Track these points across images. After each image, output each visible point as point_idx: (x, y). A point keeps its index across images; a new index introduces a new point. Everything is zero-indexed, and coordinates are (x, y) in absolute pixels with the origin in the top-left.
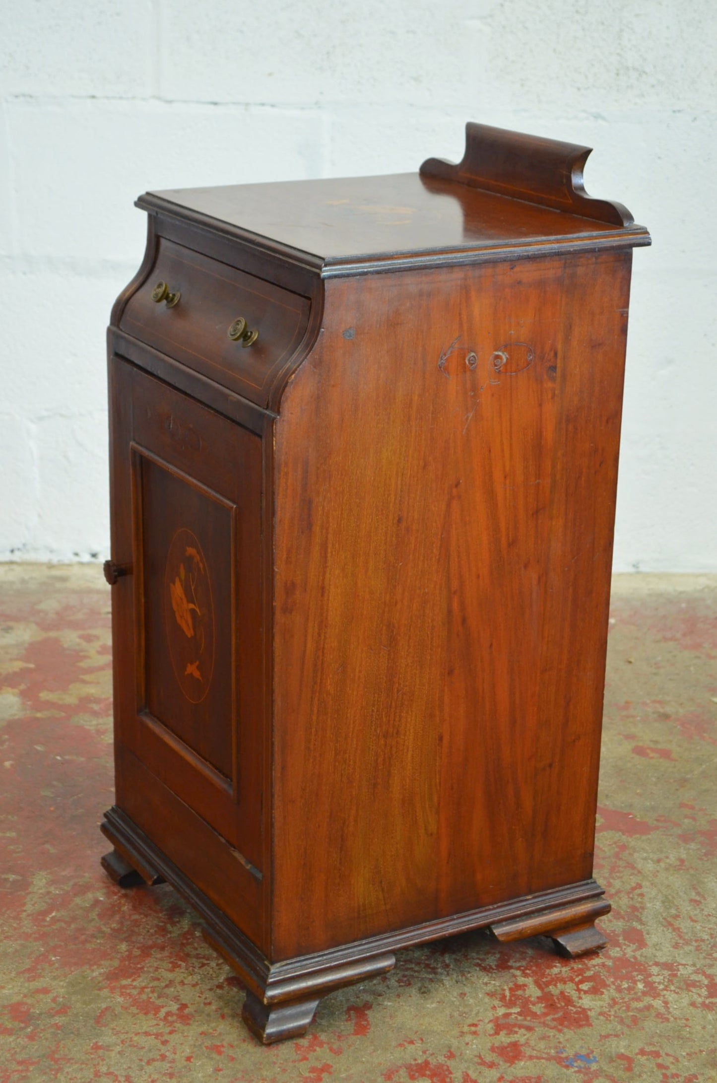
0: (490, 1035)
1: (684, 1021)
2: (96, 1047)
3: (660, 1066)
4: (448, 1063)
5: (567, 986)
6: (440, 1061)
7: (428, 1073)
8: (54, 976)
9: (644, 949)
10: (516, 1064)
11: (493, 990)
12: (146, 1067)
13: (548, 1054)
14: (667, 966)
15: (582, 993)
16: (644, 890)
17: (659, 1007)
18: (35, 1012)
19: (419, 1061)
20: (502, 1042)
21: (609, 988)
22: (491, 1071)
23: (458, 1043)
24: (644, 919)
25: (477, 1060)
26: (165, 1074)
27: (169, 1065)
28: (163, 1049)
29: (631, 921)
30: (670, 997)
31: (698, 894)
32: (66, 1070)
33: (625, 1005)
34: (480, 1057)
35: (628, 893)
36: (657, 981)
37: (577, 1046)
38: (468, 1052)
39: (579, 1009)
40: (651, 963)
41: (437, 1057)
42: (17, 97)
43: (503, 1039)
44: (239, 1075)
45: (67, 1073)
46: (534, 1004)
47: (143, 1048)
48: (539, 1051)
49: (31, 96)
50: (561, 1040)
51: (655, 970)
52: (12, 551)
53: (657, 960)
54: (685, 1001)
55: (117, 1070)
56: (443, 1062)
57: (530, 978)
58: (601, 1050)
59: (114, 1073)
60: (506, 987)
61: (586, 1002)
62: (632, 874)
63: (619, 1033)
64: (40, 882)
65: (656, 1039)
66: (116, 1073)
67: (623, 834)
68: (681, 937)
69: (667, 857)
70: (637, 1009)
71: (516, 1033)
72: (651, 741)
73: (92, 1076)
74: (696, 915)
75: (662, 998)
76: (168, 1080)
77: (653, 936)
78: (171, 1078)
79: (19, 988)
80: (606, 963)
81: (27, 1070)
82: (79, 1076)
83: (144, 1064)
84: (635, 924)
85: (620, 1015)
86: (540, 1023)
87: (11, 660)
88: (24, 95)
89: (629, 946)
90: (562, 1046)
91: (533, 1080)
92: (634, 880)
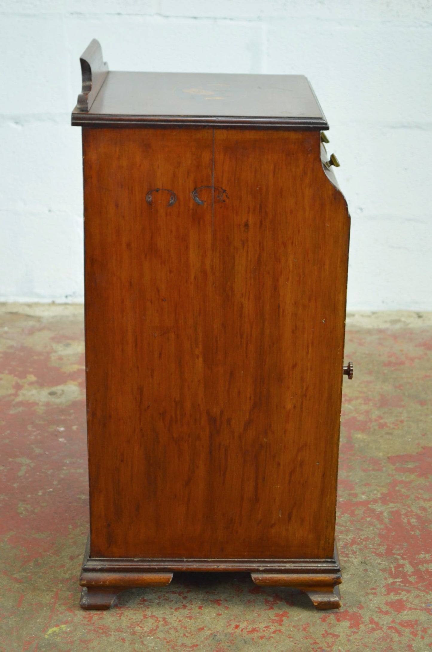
0: (385, 595)
4: (360, 611)
5: (429, 566)
6: (355, 610)
10: (401, 613)
11: (384, 568)
12: (174, 613)
13: (420, 606)
20: (392, 600)
22: (387, 617)
23: (365, 599)
25: (377, 610)
26: (187, 617)
27: (188, 611)
32: (126, 614)
34: (379, 608)
38: (371, 605)
41: (353, 608)
42: (72, 14)
43: (393, 597)
44: (232, 618)
45: (127, 615)
46: (410, 576)
48: (416, 605)
49: (80, 14)
50: (429, 598)
52: (67, 297)
55: (157, 614)
56: (357, 611)
57: (407, 561)
59: (155, 616)
60: (392, 566)
66: (157, 616)
71: (400, 594)
73: (142, 618)
76: (189, 620)
78: (190, 619)
82: (134, 618)
83: (173, 610)
86: (414, 588)
87: (71, 364)
88: (76, 13)
90: (429, 602)
91: (413, 623)
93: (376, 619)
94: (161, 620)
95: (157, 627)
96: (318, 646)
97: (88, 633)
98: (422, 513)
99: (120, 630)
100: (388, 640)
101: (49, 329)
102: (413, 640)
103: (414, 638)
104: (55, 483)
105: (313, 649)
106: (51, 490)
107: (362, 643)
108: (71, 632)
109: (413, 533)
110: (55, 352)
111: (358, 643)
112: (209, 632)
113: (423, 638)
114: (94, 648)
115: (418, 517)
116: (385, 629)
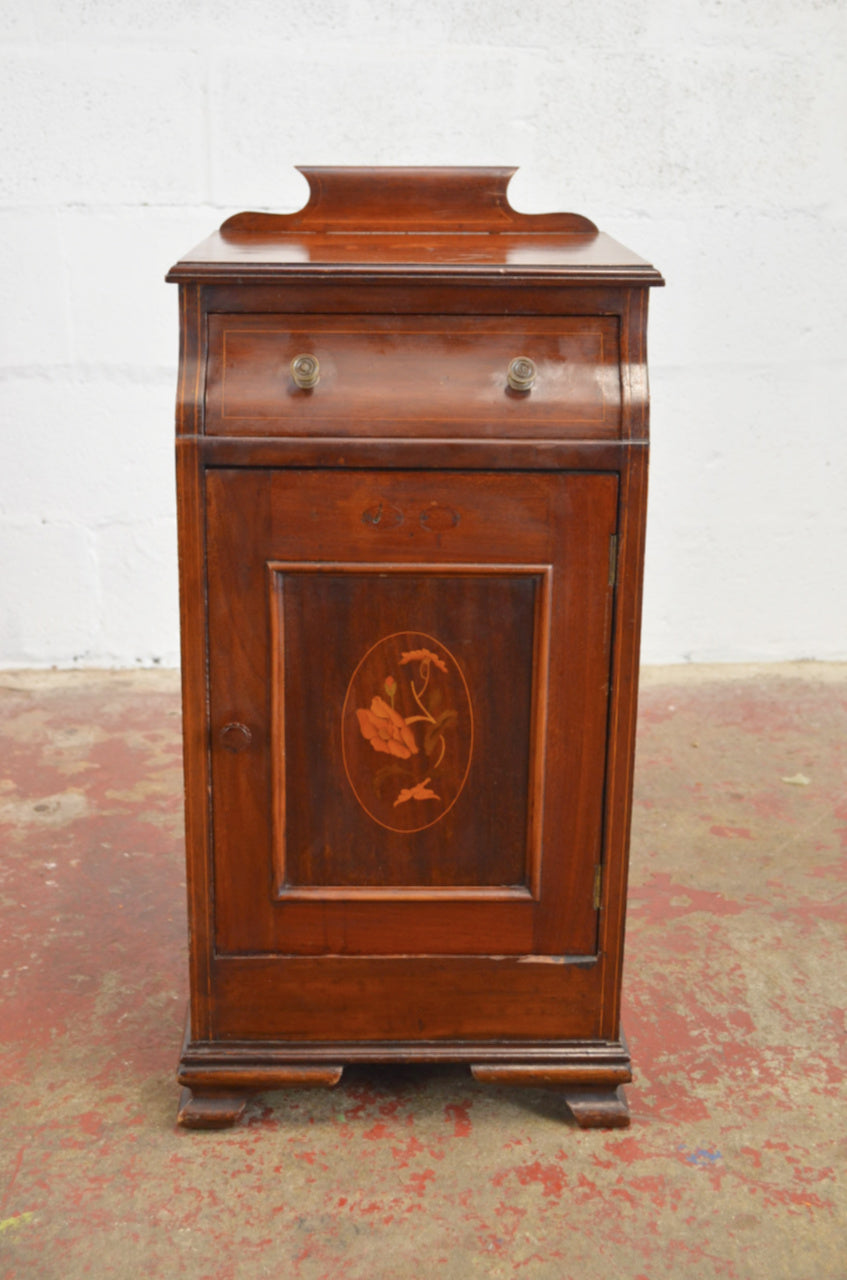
0: (603, 1132)
1: (808, 1109)
2: (176, 1160)
3: (790, 1160)
4: (562, 1164)
5: (678, 1075)
6: (552, 1162)
7: (540, 1176)
8: (128, 1083)
9: (754, 1033)
10: (635, 1163)
12: (231, 1181)
13: (667, 1150)
14: (780, 1050)
15: (695, 1082)
16: (745, 971)
17: (779, 1095)
18: (107, 1123)
19: (529, 1163)
20: (616, 1139)
21: (723, 1076)
22: (609, 1172)
23: (570, 1141)
24: (748, 1001)
25: (592, 1159)
26: (253, 1188)
27: (256, 1177)
28: (250, 1159)
29: (736, 1004)
30: (790, 1083)
31: (801, 973)
32: (143, 1187)
33: (743, 1093)
34: (594, 1156)
35: (728, 974)
36: (773, 1066)
37: (699, 1141)
38: (580, 1151)
39: (694, 1100)
40: (763, 1048)
41: (548, 1158)
42: (69, 205)
43: (617, 1136)
44: (334, 1186)
45: (145, 1190)
46: (645, 1095)
47: (227, 1158)
48: (658, 1148)
49: (83, 205)
50: (680, 1134)
51: (768, 1055)
52: (75, 659)
53: (769, 1044)
54: (806, 1088)
55: (200, 1185)
56: (556, 1164)
57: (638, 1068)
58: (724, 1144)
61: (701, 1092)
62: (729, 955)
63: (741, 1124)
64: (110, 982)
65: (781, 1130)
66: (199, 1188)
67: (714, 913)
68: (790, 1019)
69: (763, 937)
70: (755, 1097)
71: (630, 1128)
72: (729, 821)
73: (172, 1192)
74: (802, 995)
75: (780, 1085)
76: (256, 1194)
77: (761, 1019)
79: (90, 1097)
80: (717, 1049)
81: (101, 1188)
82: (158, 1193)
83: (229, 1176)
84: (741, 1007)
85: (739, 1104)
86: (654, 1116)
87: (76, 761)
88: (77, 204)
89: (738, 1030)
90: (682, 1141)
91: (655, 1181)
92: (732, 961)
93: (590, 1178)
94: (205, 1195)
95: (199, 1209)
96: (488, 1232)
97: (72, 1225)
98: (658, 984)
99: (129, 1218)
100: (614, 1216)
101: (44, 709)
102: (659, 1213)
103: (659, 1208)
104: (33, 955)
105: (480, 1238)
106: (25, 968)
107: (567, 1224)
108: (41, 1225)
109: (645, 1019)
110: (51, 742)
111: (561, 1223)
112: (292, 1215)
113: (674, 1208)
114: (81, 1254)
115: (653, 992)
116: (607, 1194)
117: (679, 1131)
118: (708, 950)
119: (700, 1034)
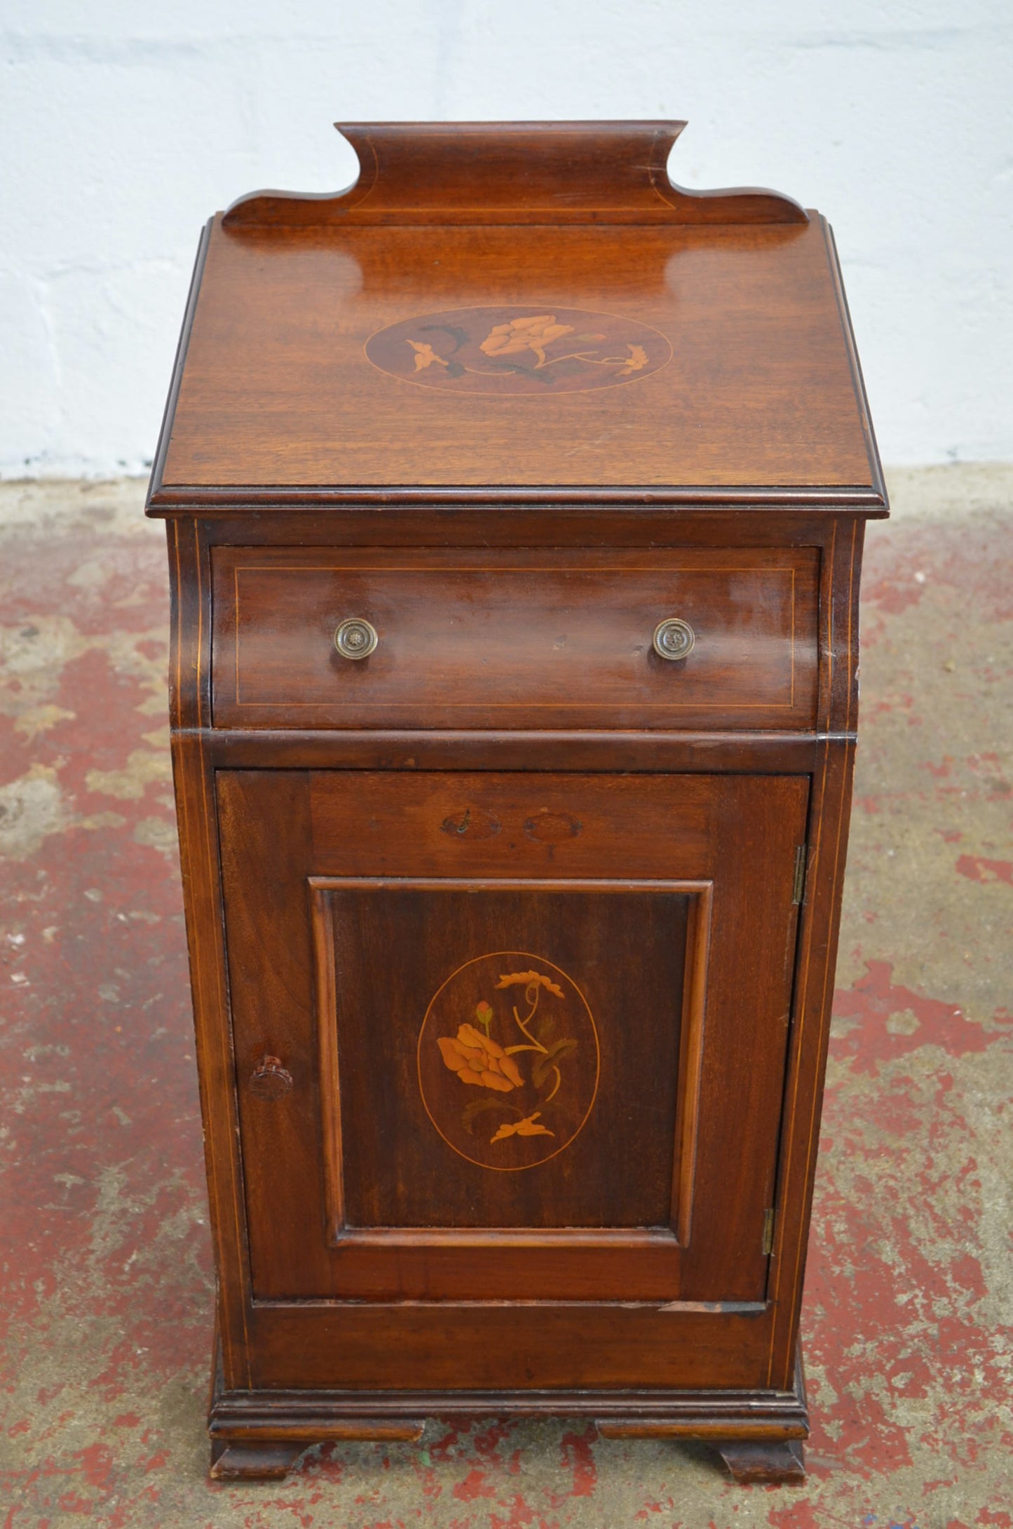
5: (874, 1381)
8: (143, 1389)
9: (983, 1299)
13: (849, 1523)
15: (896, 1394)
16: (981, 1173)
17: (1005, 1421)
18: (118, 1466)
20: (785, 1503)
21: (934, 1384)
23: (723, 1505)
24: (981, 1235)
29: (963, 1240)
33: (957, 1417)
35: (957, 1180)
36: (1003, 1365)
37: (892, 1507)
39: (894, 1430)
40: (993, 1329)
46: (828, 1424)
48: (838, 1520)
50: (870, 1495)
51: (999, 1343)
52: (27, 462)
53: (1002, 1322)
57: (821, 1367)
58: (926, 1515)
61: (903, 1413)
62: (962, 1139)
63: (951, 1477)
64: (111, 1183)
65: (1002, 1489)
67: (948, 1052)
70: (975, 1425)
72: (984, 844)
77: (995, 1271)
79: (94, 1416)
80: (930, 1331)
84: (969, 1247)
85: (951, 1438)
86: (837, 1459)
87: (41, 703)
89: (961, 1293)
90: (870, 1508)
92: (966, 1151)
98: (860, 1199)
109: (837, 1270)
115: (852, 1214)
117: (869, 1490)
118: (934, 1131)
119: (911, 1302)
